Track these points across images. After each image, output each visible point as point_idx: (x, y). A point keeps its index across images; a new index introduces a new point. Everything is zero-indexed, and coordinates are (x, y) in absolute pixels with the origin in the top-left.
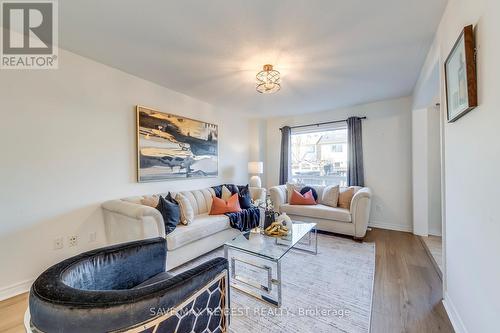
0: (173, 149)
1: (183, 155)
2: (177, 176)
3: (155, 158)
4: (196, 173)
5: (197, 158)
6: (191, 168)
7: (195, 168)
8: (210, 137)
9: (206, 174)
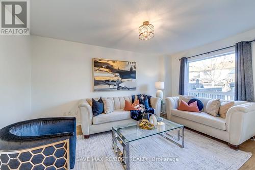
0: (110, 76)
1: (115, 79)
2: (112, 89)
3: (101, 81)
4: (123, 88)
5: (123, 80)
6: (120, 85)
7: (122, 85)
8: (131, 69)
9: (128, 89)
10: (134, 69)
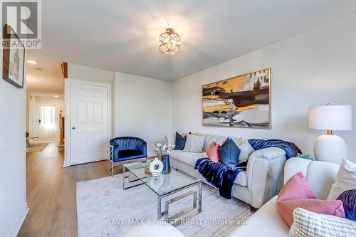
0: (220, 105)
1: (227, 108)
2: (222, 125)
3: (210, 113)
4: (239, 123)
5: (239, 109)
6: (234, 118)
7: (237, 118)
8: (257, 85)
9: (250, 125)
10: (263, 84)
